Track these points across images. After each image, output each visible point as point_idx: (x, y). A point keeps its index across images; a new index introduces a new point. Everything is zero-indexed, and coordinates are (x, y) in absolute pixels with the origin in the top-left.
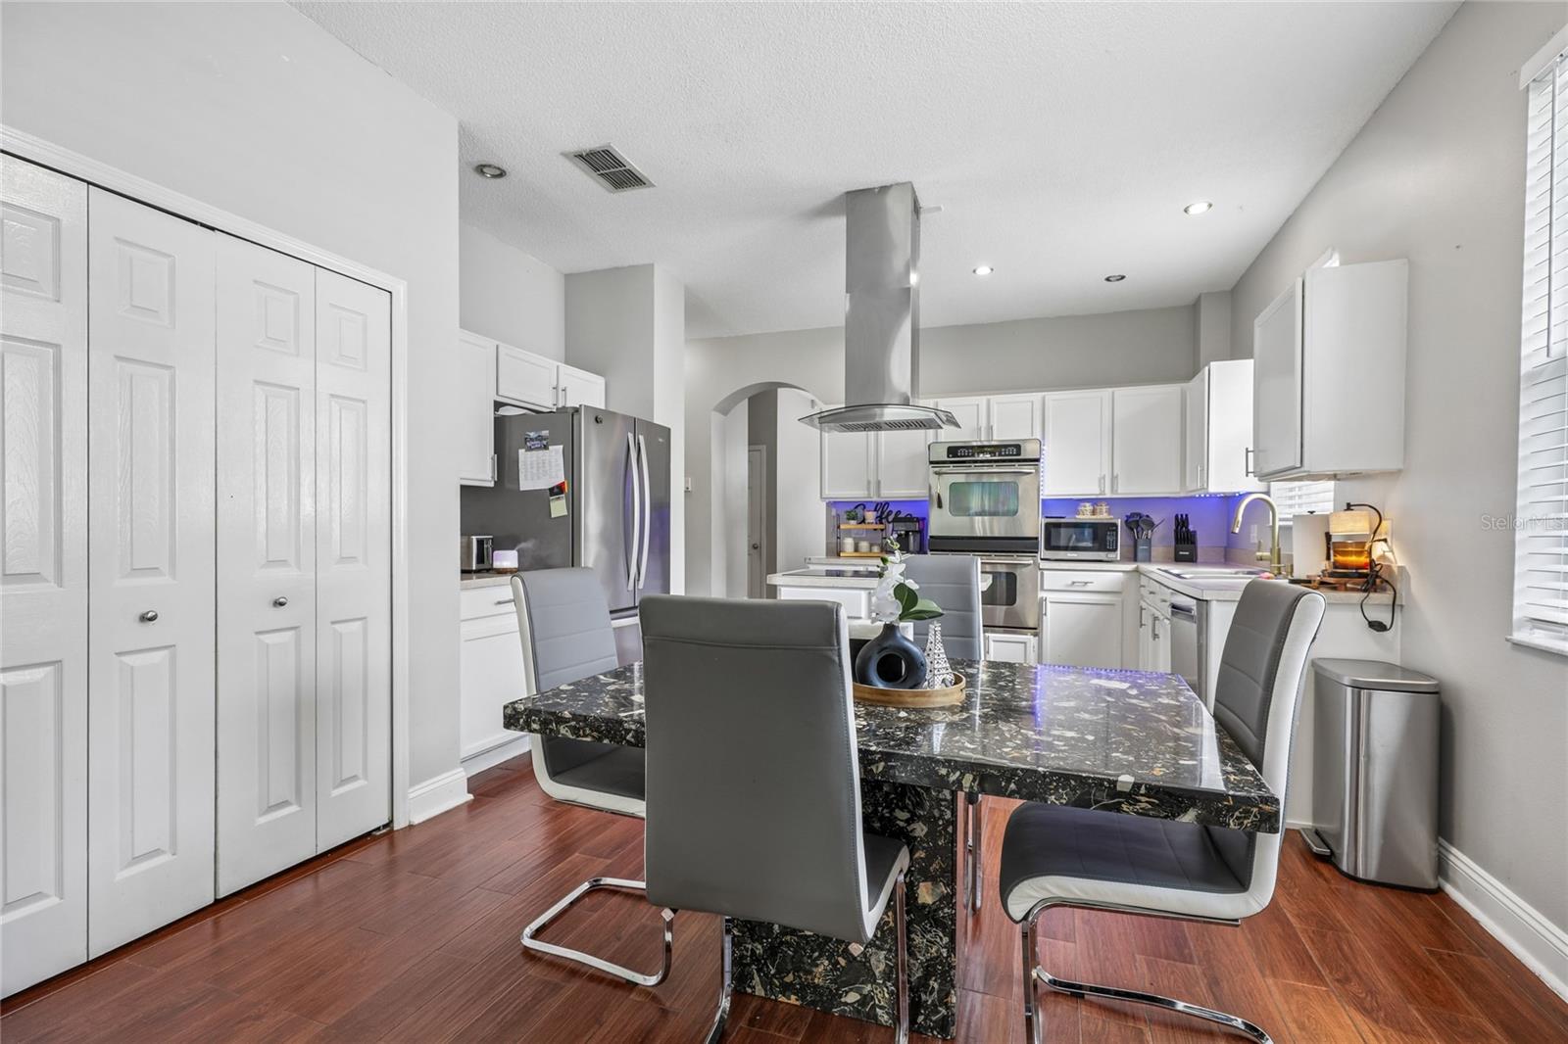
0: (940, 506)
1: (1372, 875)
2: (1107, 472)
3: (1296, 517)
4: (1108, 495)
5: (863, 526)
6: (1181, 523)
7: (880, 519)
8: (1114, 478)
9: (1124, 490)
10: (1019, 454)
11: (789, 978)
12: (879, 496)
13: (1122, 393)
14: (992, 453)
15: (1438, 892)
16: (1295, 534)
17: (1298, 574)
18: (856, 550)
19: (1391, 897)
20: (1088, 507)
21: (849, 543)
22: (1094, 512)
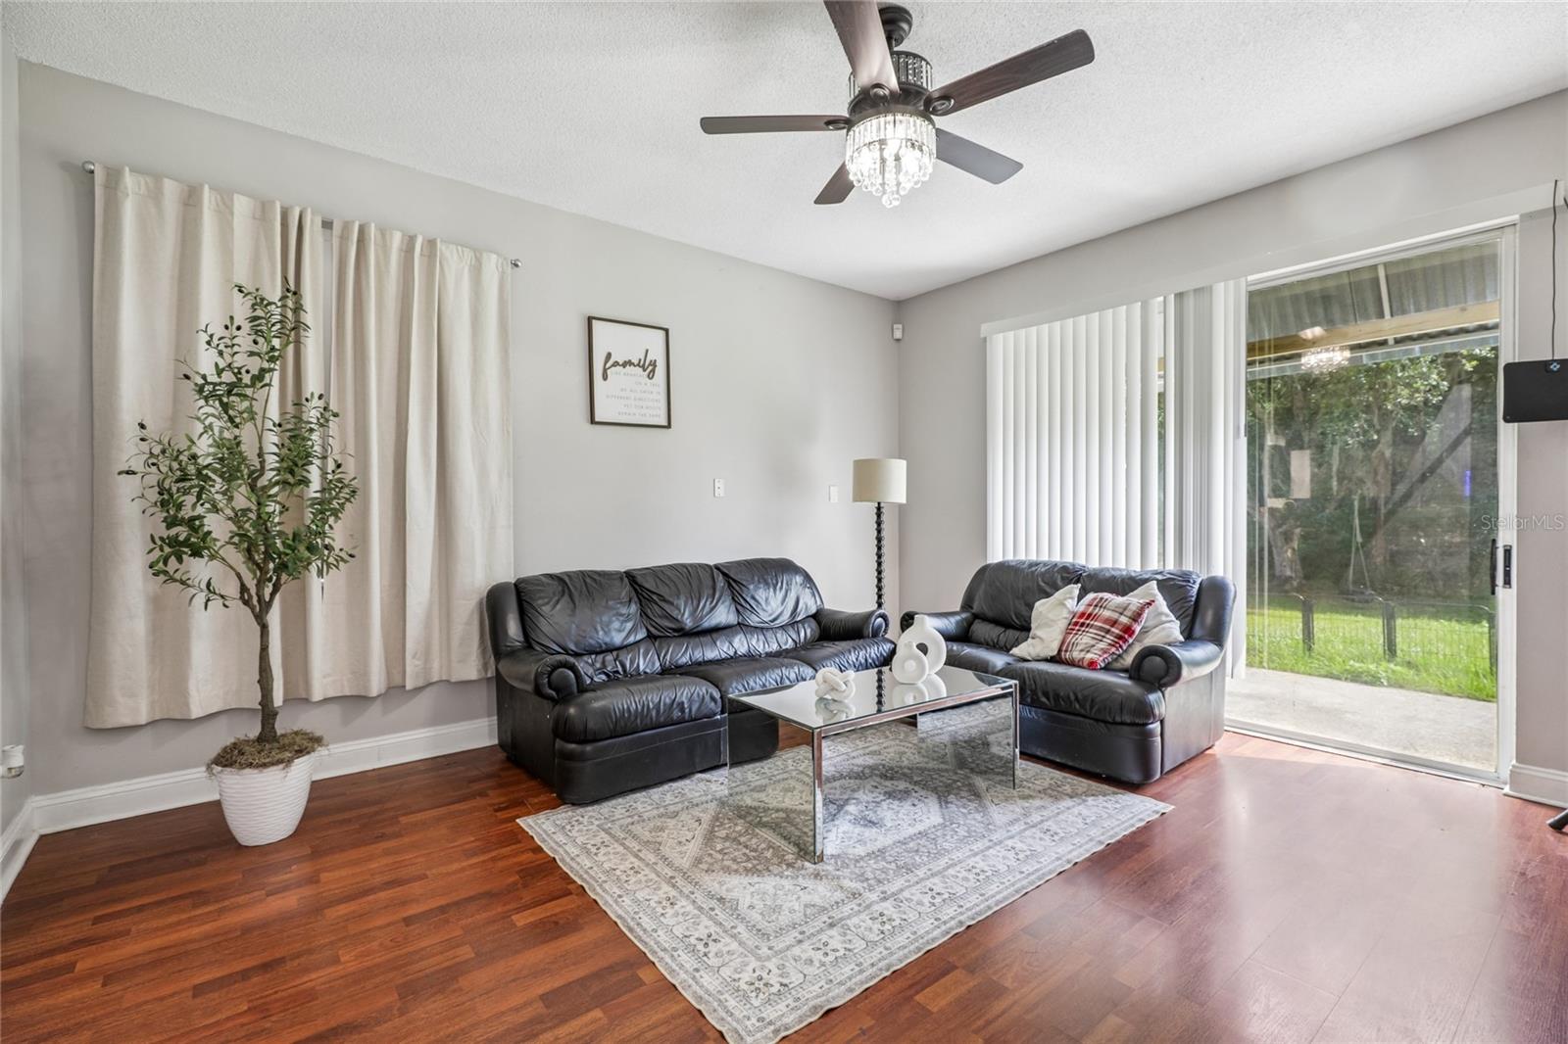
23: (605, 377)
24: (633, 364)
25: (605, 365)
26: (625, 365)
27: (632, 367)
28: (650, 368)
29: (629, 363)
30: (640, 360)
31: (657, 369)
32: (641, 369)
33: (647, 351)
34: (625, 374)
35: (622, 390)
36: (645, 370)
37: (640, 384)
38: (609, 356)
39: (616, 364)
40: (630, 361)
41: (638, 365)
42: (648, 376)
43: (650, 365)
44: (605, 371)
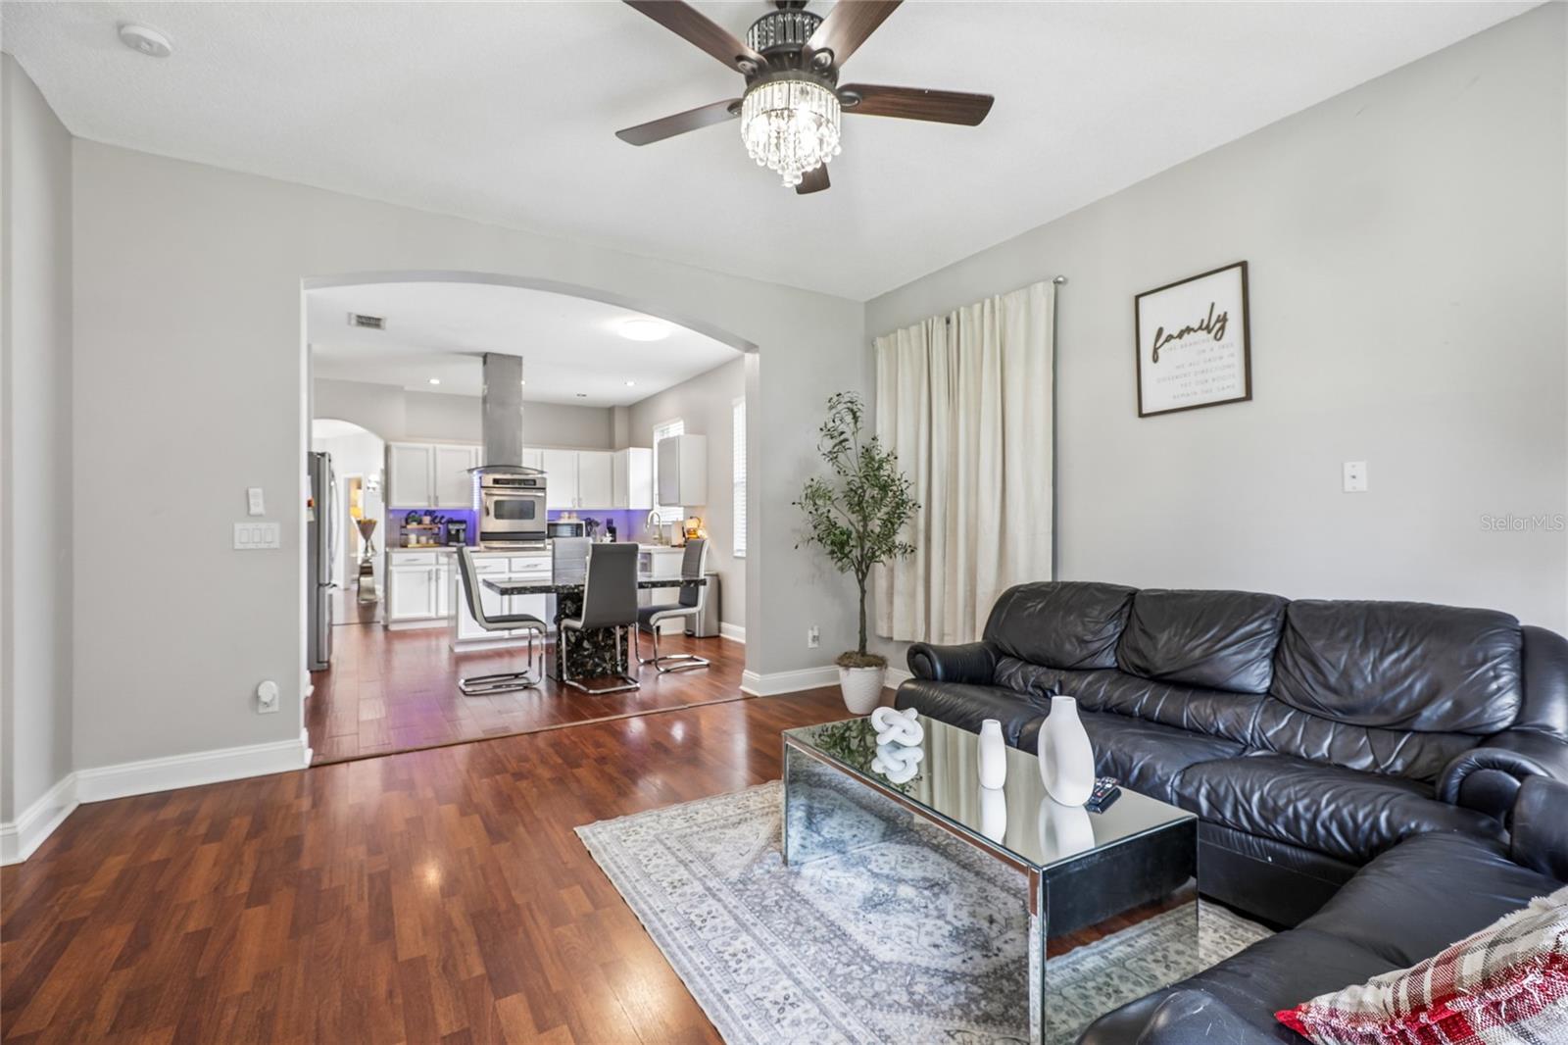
0: (488, 514)
1: (702, 635)
2: (576, 497)
3: (673, 522)
4: (577, 508)
5: (421, 526)
6: (610, 522)
7: (433, 521)
8: (579, 499)
9: (585, 506)
10: (535, 484)
11: (579, 670)
12: (437, 505)
13: (583, 454)
14: (520, 484)
15: (718, 636)
16: (673, 527)
17: (674, 543)
18: (418, 542)
19: (708, 641)
20: (566, 515)
21: (413, 537)
22: (569, 518)
23: (1155, 360)
24: (1192, 329)
25: (1155, 345)
26: (1180, 336)
27: (1192, 333)
28: (1218, 325)
29: (1189, 330)
30: (1202, 321)
31: (1228, 324)
32: (1205, 332)
33: (1213, 305)
34: (1182, 347)
35: (1178, 367)
36: (1209, 332)
37: (1204, 351)
38: (1160, 331)
39: (1170, 338)
40: (1188, 327)
41: (1200, 328)
42: (1215, 337)
43: (1218, 321)
44: (1155, 351)
